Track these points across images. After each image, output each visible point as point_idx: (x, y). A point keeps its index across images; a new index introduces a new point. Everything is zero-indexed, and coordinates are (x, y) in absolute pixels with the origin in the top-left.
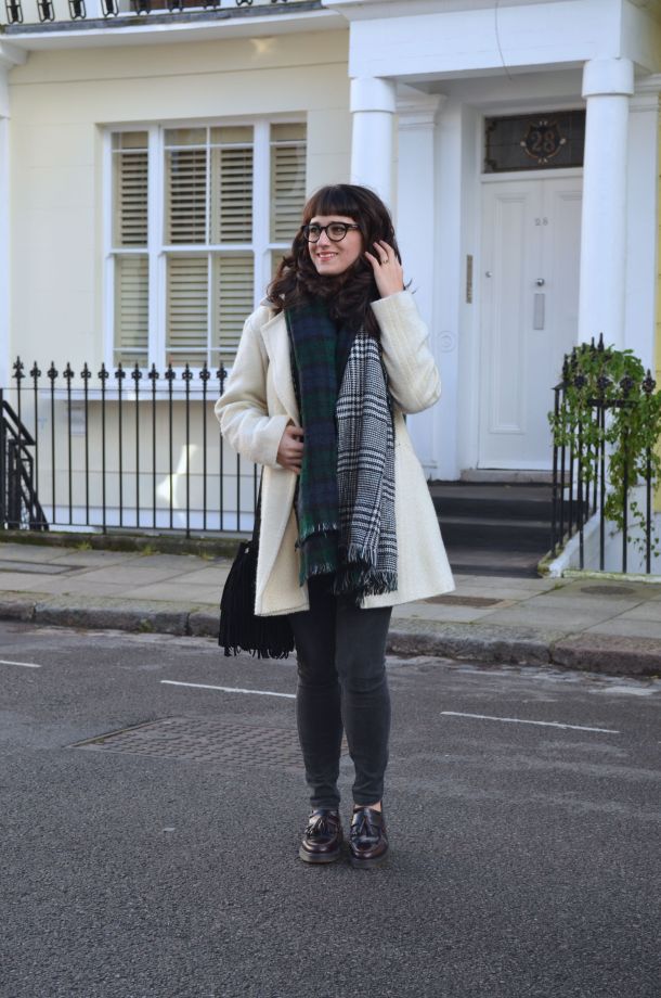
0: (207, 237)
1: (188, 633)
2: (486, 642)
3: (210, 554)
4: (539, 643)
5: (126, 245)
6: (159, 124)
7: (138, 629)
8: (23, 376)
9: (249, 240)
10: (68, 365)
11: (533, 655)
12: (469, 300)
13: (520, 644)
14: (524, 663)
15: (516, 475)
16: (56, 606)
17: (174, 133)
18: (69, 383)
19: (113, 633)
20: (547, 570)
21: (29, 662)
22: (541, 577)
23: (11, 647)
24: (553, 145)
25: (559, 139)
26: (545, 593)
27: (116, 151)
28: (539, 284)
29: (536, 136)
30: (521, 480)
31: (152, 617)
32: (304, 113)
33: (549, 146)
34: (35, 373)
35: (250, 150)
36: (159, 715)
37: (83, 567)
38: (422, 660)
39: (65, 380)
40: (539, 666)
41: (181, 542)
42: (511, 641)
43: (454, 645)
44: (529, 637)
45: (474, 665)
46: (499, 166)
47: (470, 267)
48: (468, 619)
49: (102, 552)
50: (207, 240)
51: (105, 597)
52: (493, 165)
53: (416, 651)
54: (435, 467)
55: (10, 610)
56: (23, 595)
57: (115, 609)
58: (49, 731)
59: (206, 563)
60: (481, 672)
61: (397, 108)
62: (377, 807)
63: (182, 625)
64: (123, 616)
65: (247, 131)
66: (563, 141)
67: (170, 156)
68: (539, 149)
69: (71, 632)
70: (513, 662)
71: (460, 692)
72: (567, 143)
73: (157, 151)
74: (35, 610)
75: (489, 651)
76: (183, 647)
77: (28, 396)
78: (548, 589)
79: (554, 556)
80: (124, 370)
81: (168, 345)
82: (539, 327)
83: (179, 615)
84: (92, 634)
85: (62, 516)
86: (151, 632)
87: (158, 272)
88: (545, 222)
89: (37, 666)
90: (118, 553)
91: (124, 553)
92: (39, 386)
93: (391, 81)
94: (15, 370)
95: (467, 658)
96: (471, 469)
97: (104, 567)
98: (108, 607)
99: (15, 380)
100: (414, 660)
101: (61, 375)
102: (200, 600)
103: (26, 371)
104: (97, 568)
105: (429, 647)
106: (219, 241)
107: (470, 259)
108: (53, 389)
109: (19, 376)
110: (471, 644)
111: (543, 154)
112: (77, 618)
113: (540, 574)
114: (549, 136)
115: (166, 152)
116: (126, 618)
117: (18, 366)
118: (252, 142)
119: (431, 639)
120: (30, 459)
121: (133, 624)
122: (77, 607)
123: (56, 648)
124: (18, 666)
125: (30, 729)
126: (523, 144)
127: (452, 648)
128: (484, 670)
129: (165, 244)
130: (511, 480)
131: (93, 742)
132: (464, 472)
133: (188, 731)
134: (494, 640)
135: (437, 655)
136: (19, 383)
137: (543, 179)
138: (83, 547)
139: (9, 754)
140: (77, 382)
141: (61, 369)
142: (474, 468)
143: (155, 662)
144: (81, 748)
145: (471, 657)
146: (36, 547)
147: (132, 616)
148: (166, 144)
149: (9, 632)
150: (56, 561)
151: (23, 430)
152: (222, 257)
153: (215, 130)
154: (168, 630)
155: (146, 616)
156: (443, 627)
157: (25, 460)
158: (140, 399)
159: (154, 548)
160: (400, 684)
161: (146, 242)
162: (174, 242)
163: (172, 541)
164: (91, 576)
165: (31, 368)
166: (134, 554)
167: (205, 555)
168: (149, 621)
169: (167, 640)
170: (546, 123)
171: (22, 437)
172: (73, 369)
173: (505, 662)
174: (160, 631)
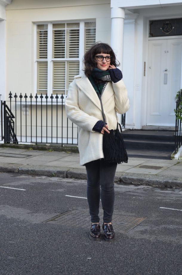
0: (65, 56)
1: (67, 177)
2: (162, 181)
3: (69, 152)
4: (179, 182)
5: (41, 58)
6: (51, 22)
7: (51, 176)
8: (12, 97)
9: (78, 57)
10: (26, 94)
11: (177, 185)
12: (145, 75)
13: (173, 182)
14: (174, 188)
15: (159, 128)
16: (25, 168)
17: (55, 25)
18: (26, 100)
19: (44, 177)
20: (174, 157)
21: (22, 189)
22: (172, 159)
23: (15, 182)
24: (170, 28)
25: (172, 27)
26: (175, 165)
27: (38, 30)
28: (166, 71)
29: (165, 26)
30: (160, 129)
31: (56, 172)
32: (95, 19)
33: (169, 29)
34: (16, 96)
35: (79, 30)
36: (70, 209)
37: (31, 155)
38: (142, 187)
39: (25, 99)
40: (179, 189)
41: (60, 148)
42: (170, 181)
43: (152, 182)
44: (176, 180)
45: (159, 188)
46: (154, 35)
47: (145, 65)
48: (155, 173)
49: (36, 150)
50: (65, 57)
51: (40, 166)
52: (152, 35)
53: (139, 184)
54: (134, 125)
55: (11, 170)
56: (14, 165)
57: (43, 170)
58: (36, 216)
59: (68, 154)
60: (162, 191)
61: (125, 17)
62: (110, 223)
63: (65, 174)
64: (46, 171)
65: (78, 24)
66: (173, 28)
67: (54, 31)
68: (166, 30)
69: (30, 177)
70: (171, 187)
71: (161, 199)
72: (174, 28)
73: (50, 30)
74: (19, 170)
75: (163, 184)
76: (67, 182)
77: (13, 103)
78: (176, 163)
79: (176, 153)
80: (43, 96)
81: (53, 88)
82: (165, 83)
83: (64, 172)
84: (37, 177)
85: (24, 139)
86: (55, 177)
87: (50, 66)
88: (168, 52)
89: (25, 190)
90: (41, 151)
91: (43, 151)
92: (17, 100)
93: (123, 8)
94: (10, 95)
95: (156, 186)
96: (145, 126)
97: (38, 155)
98: (42, 169)
99: (10, 98)
100: (139, 187)
101: (23, 97)
102: (69, 167)
103: (13, 96)
104: (35, 156)
105: (144, 183)
106: (69, 57)
107: (145, 63)
108: (21, 101)
109: (10, 97)
110: (157, 182)
111: (168, 32)
112: (32, 172)
113: (171, 158)
114: (169, 26)
115: (53, 31)
116: (47, 172)
117: (10, 94)
118: (79, 27)
119: (144, 180)
120: (13, 122)
121: (50, 174)
122: (32, 169)
123: (29, 183)
124: (19, 190)
125: (30, 215)
126: (161, 28)
127: (151, 183)
128: (163, 190)
129: (52, 58)
130: (157, 129)
131: (52, 220)
132: (143, 127)
133: (81, 216)
134: (165, 181)
135: (146, 185)
136: (11, 99)
137: (167, 39)
138: (31, 149)
139: (25, 225)
140: (28, 99)
141: (23, 95)
142: (145, 125)
143: (61, 188)
144: (48, 222)
145: (157, 186)
146: (16, 149)
147: (49, 172)
148: (53, 28)
149: (11, 177)
150: (23, 153)
151: (12, 114)
152: (70, 62)
153: (68, 24)
154: (61, 176)
155: (54, 172)
156: (148, 176)
157: (12, 123)
158: (48, 104)
159: (52, 150)
160: (141, 196)
161: (47, 58)
162: (55, 57)
163: (57, 148)
164: (34, 158)
165: (14, 95)
166: (46, 152)
167: (68, 152)
168: (55, 173)
169: (61, 180)
170: (168, 22)
171: (11, 116)
172: (27, 95)
173: (168, 188)
174: (58, 176)
